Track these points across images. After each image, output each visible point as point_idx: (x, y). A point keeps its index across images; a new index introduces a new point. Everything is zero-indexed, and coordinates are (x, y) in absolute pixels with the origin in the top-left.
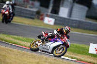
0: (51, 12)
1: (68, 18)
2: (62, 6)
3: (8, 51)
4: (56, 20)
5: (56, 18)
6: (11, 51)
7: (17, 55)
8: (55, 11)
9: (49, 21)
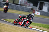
0: (39, 9)
1: (47, 12)
2: (44, 6)
3: (17, 28)
4: (41, 13)
5: (41, 12)
6: (18, 28)
7: (21, 30)
8: (41, 8)
9: (38, 13)
